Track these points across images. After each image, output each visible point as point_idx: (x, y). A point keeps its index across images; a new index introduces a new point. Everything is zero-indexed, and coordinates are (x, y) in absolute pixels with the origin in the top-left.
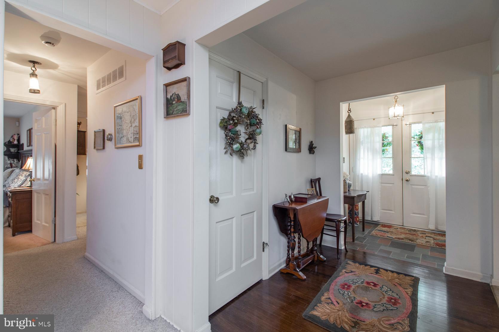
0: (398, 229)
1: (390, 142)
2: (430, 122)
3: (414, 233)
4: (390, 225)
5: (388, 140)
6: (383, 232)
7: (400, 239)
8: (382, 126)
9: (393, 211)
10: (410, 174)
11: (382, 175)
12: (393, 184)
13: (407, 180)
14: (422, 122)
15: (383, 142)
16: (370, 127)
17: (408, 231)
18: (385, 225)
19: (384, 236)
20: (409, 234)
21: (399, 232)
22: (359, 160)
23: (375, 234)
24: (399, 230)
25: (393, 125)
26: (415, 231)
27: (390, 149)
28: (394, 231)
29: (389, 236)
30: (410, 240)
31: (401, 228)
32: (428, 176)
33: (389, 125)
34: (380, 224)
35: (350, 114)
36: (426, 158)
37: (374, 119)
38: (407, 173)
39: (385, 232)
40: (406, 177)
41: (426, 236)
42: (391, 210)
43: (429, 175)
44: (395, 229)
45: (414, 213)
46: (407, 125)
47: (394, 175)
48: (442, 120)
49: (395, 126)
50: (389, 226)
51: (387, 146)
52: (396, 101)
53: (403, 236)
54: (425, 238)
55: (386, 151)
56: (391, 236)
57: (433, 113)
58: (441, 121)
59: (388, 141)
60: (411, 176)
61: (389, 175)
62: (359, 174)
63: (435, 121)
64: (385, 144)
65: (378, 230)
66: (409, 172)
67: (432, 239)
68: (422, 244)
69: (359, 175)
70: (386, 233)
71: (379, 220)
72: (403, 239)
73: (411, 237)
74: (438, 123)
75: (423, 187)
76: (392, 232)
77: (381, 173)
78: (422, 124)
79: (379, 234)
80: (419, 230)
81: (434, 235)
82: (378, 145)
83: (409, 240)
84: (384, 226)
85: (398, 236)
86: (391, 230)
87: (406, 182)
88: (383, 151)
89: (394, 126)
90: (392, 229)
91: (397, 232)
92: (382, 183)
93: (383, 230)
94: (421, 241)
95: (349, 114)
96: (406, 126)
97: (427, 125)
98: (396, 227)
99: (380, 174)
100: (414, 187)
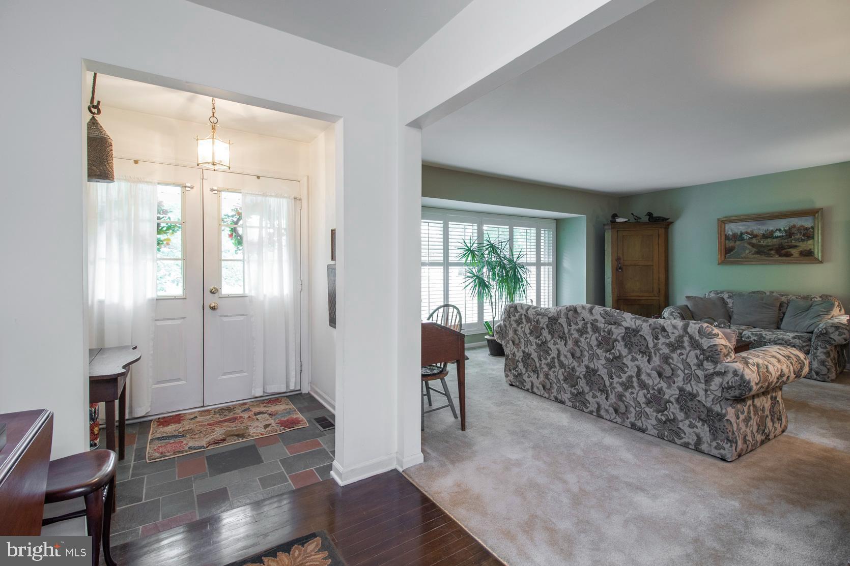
0: (196, 417)
1: (173, 222)
2: (254, 194)
3: (231, 416)
4: (176, 415)
5: (169, 218)
6: (172, 441)
7: (216, 442)
8: (159, 183)
9: (182, 380)
10: (218, 295)
11: (157, 299)
12: (183, 318)
13: (213, 308)
14: (242, 191)
15: (159, 221)
16: (125, 180)
17: (218, 416)
18: (164, 417)
19: (182, 452)
20: (225, 421)
21: (205, 425)
22: (94, 262)
23: (158, 455)
24: (199, 419)
25: (184, 186)
26: (229, 409)
27: (176, 239)
28: (192, 426)
29: (191, 444)
30: (238, 436)
31: (202, 413)
32: (252, 296)
33: (174, 184)
34: (151, 421)
35: (98, 117)
36: (249, 262)
37: (136, 162)
38: (212, 292)
39: (176, 436)
40: (211, 300)
41: (256, 414)
42: (179, 380)
43: (253, 293)
44: (191, 419)
45: (225, 374)
46: (214, 192)
47: (185, 299)
48: (273, 194)
49: (189, 189)
50: (177, 419)
51: (165, 232)
52: (214, 128)
53: (218, 433)
54: (257, 419)
55: (165, 242)
56: (197, 444)
57: (258, 177)
58: (272, 196)
59: (169, 220)
60: (220, 298)
61: (175, 298)
62: (93, 302)
63: (262, 193)
64: (163, 228)
65: (159, 439)
66: (217, 290)
67: (266, 416)
68: (262, 434)
69: (92, 305)
70: (182, 439)
71: (149, 410)
72: (224, 440)
73: (232, 427)
74: (267, 198)
75: (241, 318)
76: (191, 431)
77: (155, 296)
78: (240, 195)
79: (169, 449)
80: (236, 405)
81: (265, 406)
82: (148, 229)
83: (236, 438)
84: (165, 421)
85: (210, 438)
86: (186, 425)
87: (211, 311)
88: (159, 243)
89: (187, 189)
90: (185, 422)
91: (201, 425)
92: (156, 320)
93: (168, 435)
94: (256, 430)
95: (93, 117)
96: (211, 192)
97: (249, 199)
98: (189, 414)
99: (152, 300)
100: (225, 319)
